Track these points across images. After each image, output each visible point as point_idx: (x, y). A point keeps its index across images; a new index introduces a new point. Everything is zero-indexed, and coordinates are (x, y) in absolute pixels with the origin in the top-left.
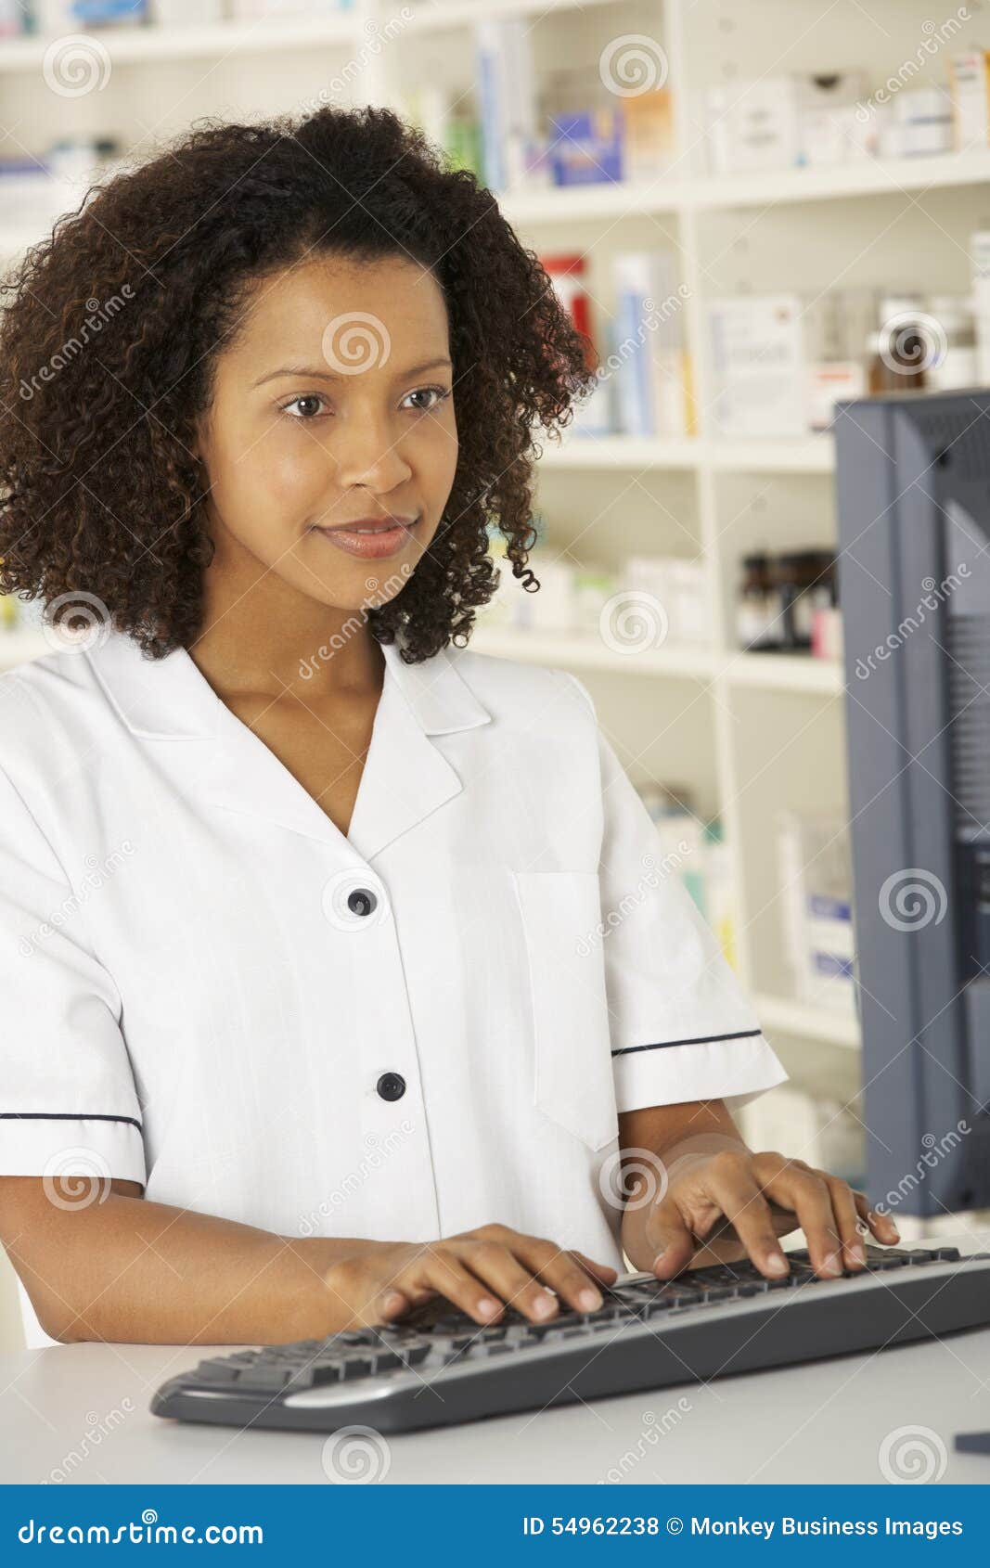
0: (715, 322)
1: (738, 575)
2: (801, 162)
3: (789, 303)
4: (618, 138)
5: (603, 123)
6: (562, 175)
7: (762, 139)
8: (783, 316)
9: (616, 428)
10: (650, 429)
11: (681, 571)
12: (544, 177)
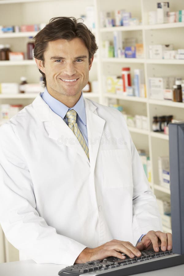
0: (150, 81)
1: (153, 120)
2: (163, 58)
3: (161, 79)
4: (135, 51)
5: (133, 49)
6: (126, 56)
7: (157, 54)
8: (160, 81)
9: (134, 95)
10: (139, 96)
11: (144, 118)
12: (124, 56)
